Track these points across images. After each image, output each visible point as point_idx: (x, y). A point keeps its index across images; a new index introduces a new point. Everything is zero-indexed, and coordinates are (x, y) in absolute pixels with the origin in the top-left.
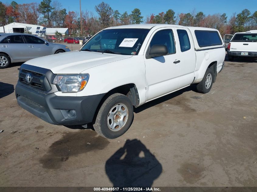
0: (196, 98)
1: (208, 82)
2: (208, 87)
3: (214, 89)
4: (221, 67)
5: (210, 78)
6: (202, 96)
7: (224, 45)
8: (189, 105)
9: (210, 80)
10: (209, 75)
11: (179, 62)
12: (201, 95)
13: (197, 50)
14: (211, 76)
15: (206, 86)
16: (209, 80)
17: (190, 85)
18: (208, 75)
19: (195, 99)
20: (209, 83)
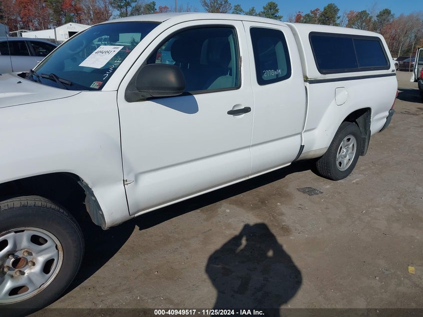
0: (310, 191)
1: (346, 155)
2: (345, 166)
3: (362, 168)
4: (385, 120)
5: (351, 145)
6: (328, 186)
7: (393, 71)
8: (282, 214)
9: (350, 151)
10: (349, 140)
11: (247, 110)
12: (326, 185)
13: (312, 82)
14: (353, 141)
15: (340, 164)
16: (347, 151)
17: (289, 164)
18: (346, 139)
19: (306, 195)
20: (348, 157)
